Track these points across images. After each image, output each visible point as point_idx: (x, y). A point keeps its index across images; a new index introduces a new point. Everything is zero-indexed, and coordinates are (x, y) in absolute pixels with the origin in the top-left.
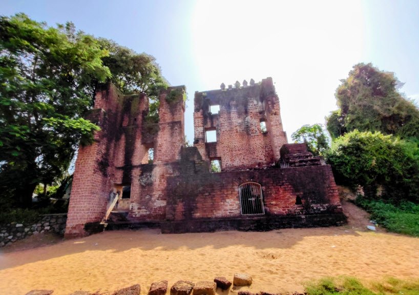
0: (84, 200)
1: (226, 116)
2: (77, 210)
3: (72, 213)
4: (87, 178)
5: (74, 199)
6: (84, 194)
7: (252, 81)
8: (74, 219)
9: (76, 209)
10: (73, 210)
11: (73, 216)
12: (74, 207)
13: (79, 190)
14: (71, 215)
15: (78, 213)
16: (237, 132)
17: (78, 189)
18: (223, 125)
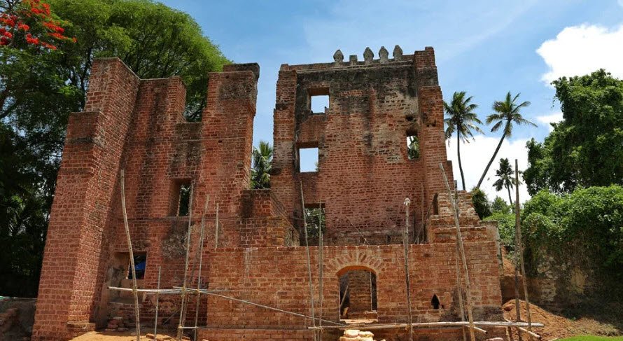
0: (64, 281)
1: (340, 120)
2: (53, 297)
3: (43, 301)
4: (70, 241)
5: (48, 277)
6: (64, 270)
7: (398, 50)
8: (47, 312)
9: (50, 295)
10: (47, 297)
11: (47, 307)
12: (47, 291)
13: (57, 262)
14: (43, 304)
15: (54, 302)
16: (360, 155)
17: (54, 259)
18: (332, 138)
